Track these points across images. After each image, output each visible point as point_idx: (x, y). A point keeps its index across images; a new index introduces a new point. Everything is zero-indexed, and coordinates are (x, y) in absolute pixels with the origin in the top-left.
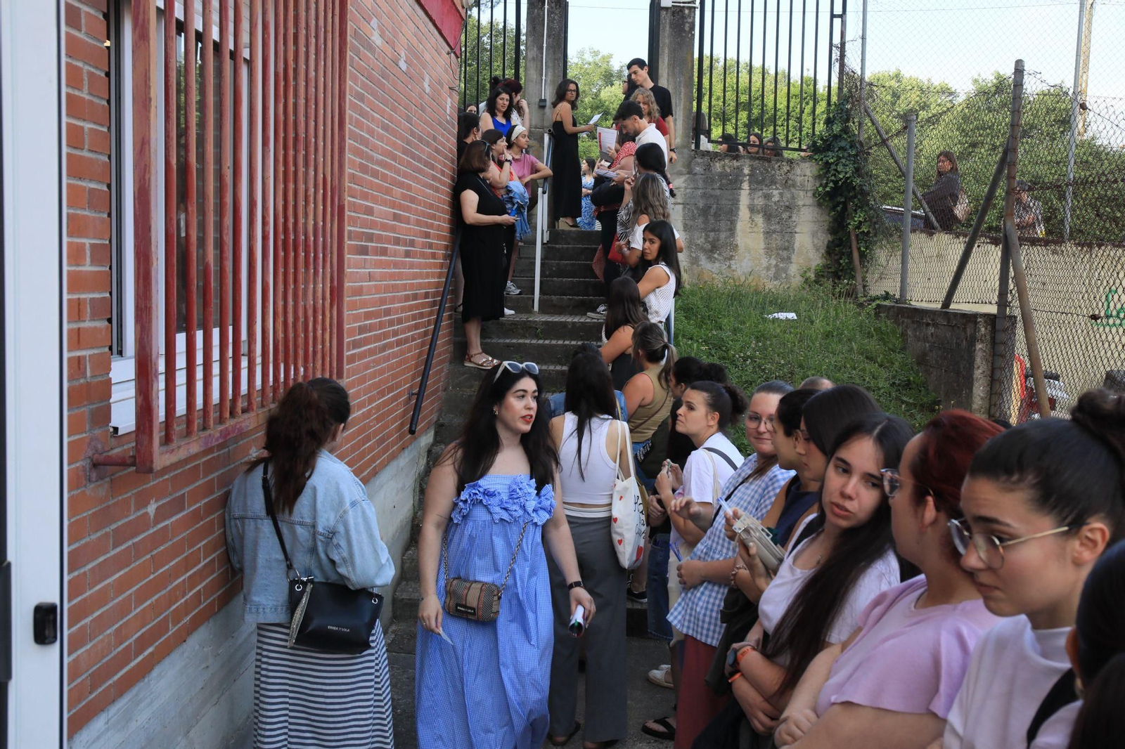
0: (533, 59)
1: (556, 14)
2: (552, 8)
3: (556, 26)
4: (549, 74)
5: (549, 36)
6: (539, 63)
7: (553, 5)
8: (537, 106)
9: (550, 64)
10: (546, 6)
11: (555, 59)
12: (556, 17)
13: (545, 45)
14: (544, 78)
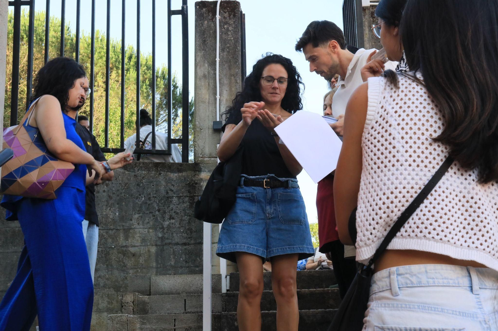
0: (205, 76)
1: (230, 25)
2: (225, 18)
3: (230, 37)
4: (225, 93)
5: (222, 50)
6: (211, 81)
7: (226, 15)
8: (211, 131)
9: (226, 81)
10: (218, 16)
11: (231, 75)
12: (230, 28)
13: (218, 59)
14: (218, 96)
